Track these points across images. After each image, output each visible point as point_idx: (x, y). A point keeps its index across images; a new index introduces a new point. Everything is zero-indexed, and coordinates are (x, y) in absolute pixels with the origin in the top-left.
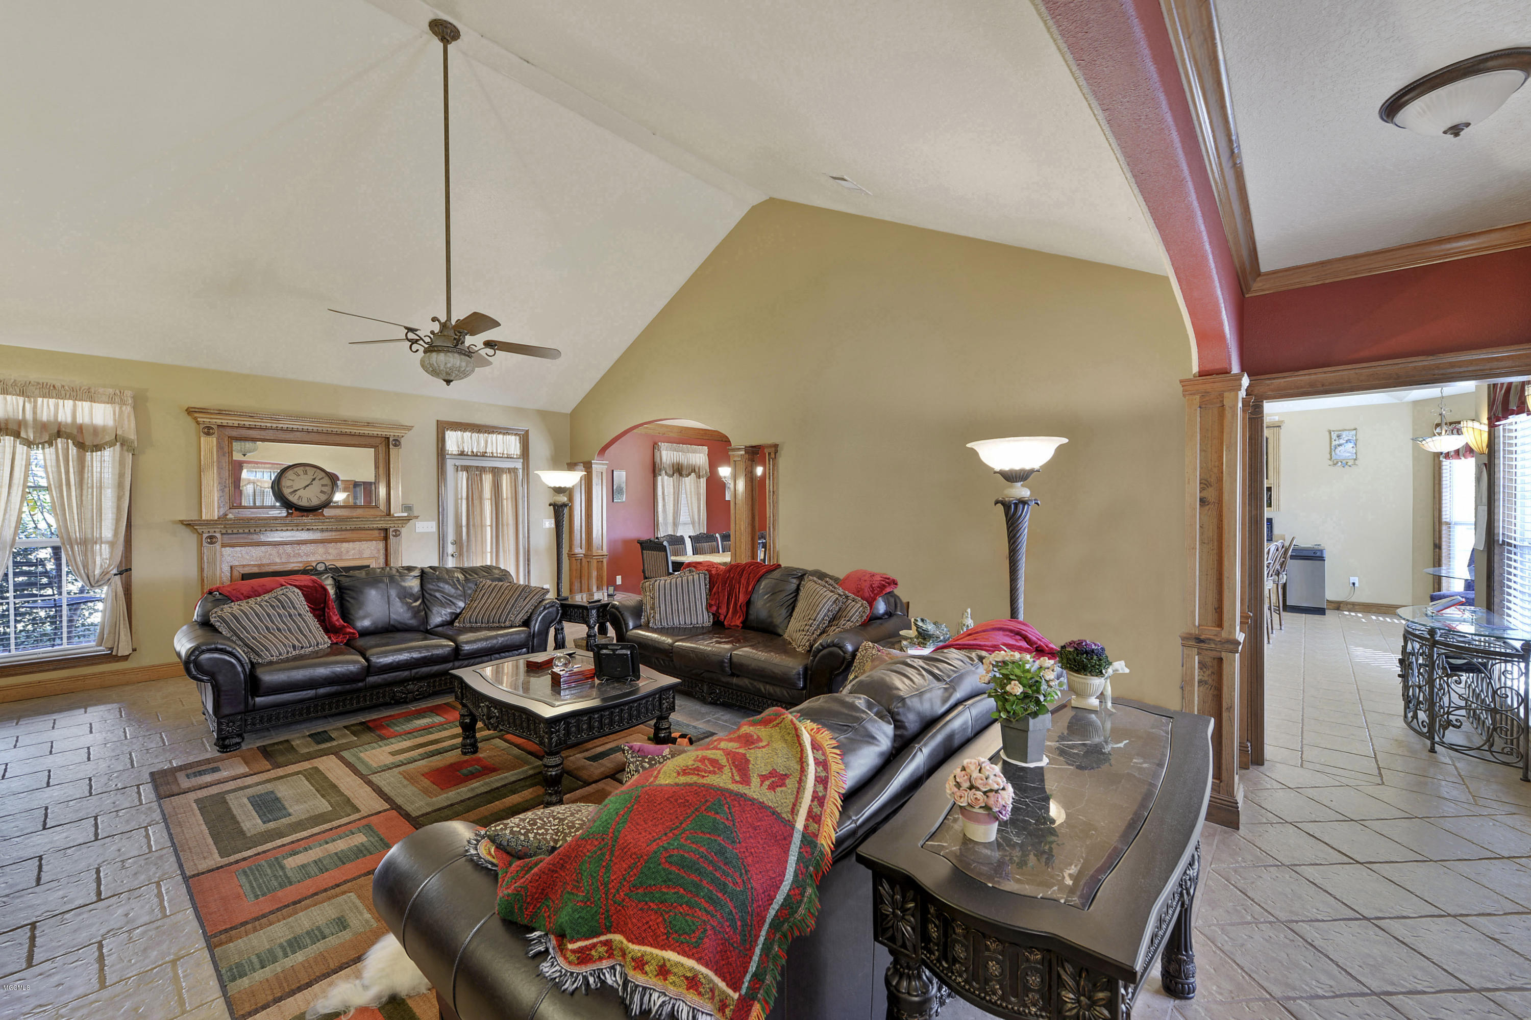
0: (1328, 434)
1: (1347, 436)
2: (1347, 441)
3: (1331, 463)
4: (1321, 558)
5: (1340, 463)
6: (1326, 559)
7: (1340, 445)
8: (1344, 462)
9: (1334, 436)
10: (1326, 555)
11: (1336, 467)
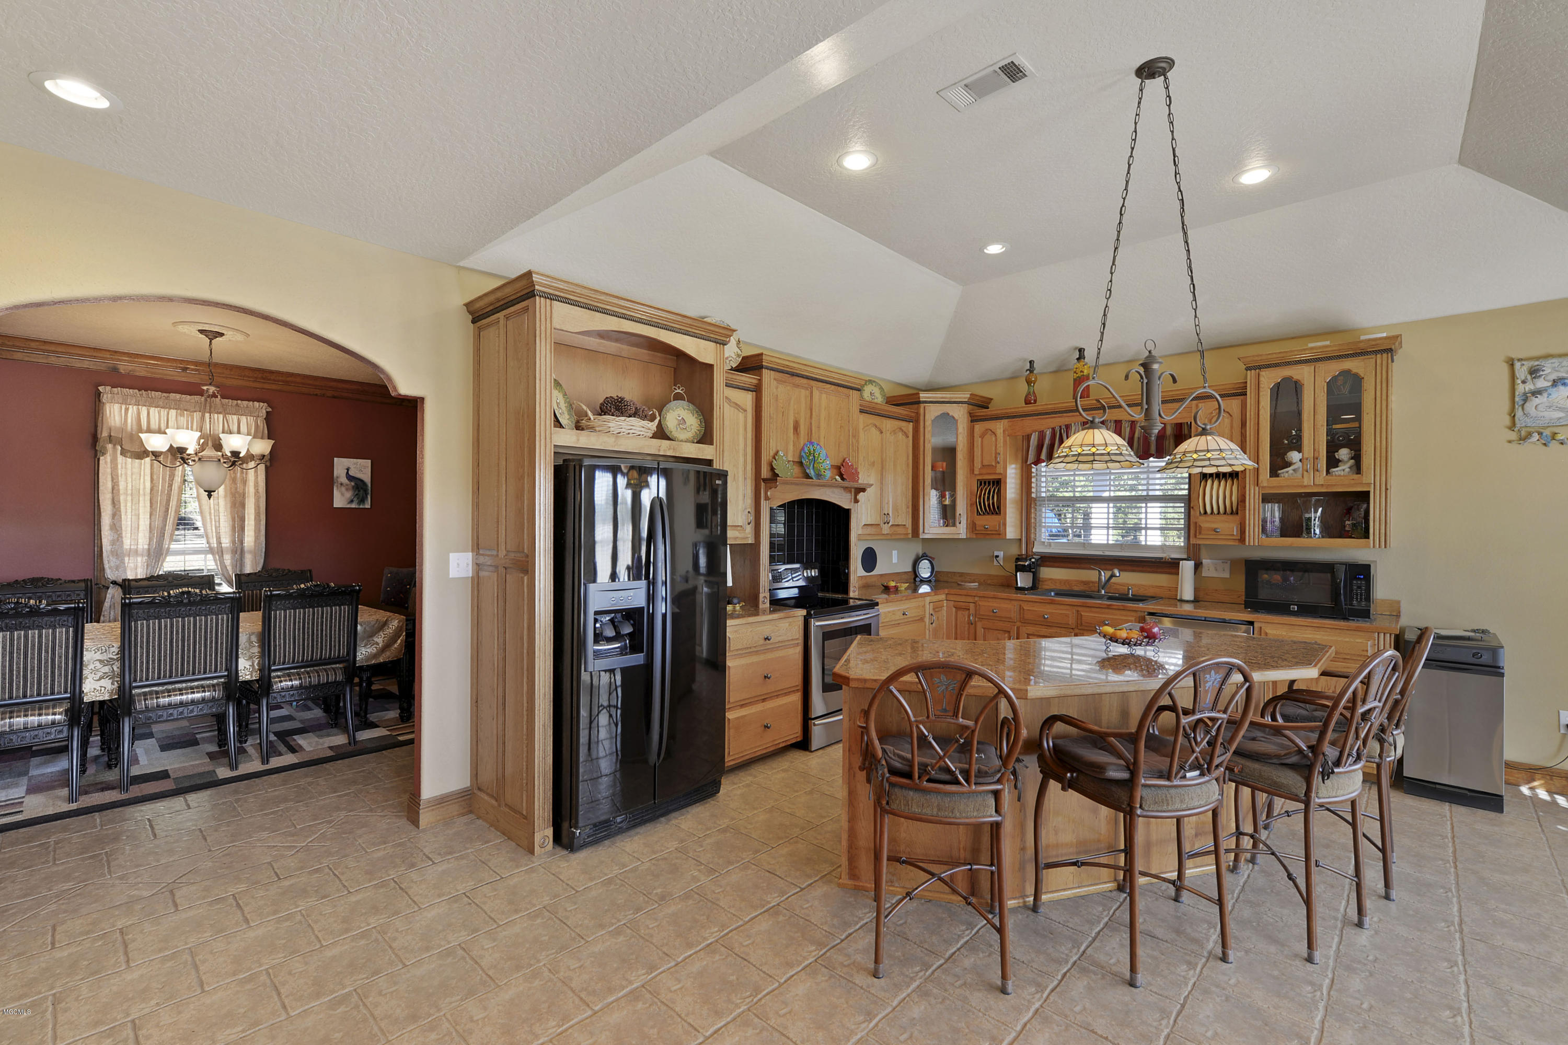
0: (1505, 368)
1: (1554, 370)
2: (1555, 383)
3: (1513, 436)
4: (1494, 670)
5: (1536, 437)
6: (1506, 671)
7: (1536, 393)
8: (1547, 432)
9: (1522, 371)
10: (1508, 662)
11: (1527, 445)
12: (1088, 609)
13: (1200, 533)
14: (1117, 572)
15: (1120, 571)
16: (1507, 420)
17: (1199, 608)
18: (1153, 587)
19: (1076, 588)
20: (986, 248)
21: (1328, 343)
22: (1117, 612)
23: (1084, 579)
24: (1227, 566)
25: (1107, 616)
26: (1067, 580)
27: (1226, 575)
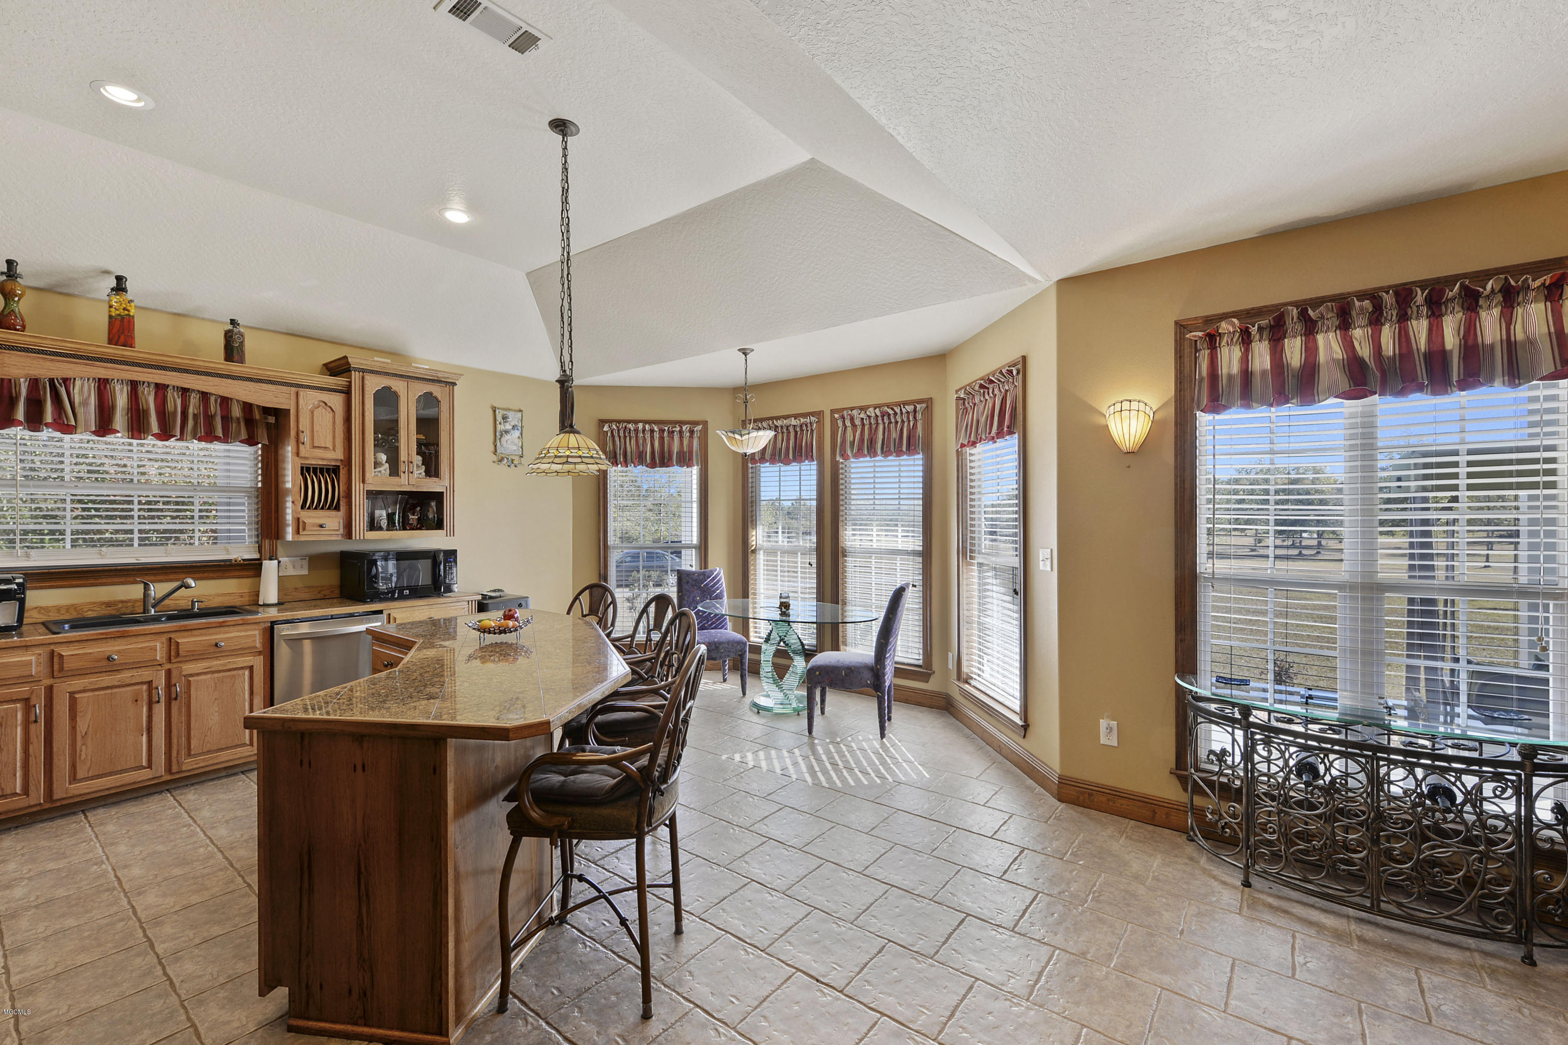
0: (491, 412)
1: (512, 419)
2: (513, 427)
3: (495, 458)
5: (506, 460)
7: (507, 432)
8: (510, 459)
9: (499, 416)
11: (501, 465)
12: (186, 633)
13: (304, 529)
14: (191, 582)
15: (195, 579)
16: (492, 448)
17: (286, 610)
18: (218, 595)
19: (90, 614)
20: (103, 86)
21: (389, 361)
22: (232, 629)
23: (105, 599)
24: (305, 563)
25: (217, 637)
26: (73, 605)
27: (305, 572)
